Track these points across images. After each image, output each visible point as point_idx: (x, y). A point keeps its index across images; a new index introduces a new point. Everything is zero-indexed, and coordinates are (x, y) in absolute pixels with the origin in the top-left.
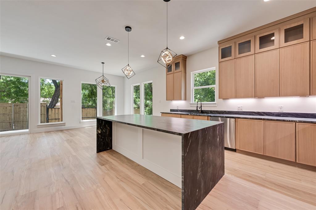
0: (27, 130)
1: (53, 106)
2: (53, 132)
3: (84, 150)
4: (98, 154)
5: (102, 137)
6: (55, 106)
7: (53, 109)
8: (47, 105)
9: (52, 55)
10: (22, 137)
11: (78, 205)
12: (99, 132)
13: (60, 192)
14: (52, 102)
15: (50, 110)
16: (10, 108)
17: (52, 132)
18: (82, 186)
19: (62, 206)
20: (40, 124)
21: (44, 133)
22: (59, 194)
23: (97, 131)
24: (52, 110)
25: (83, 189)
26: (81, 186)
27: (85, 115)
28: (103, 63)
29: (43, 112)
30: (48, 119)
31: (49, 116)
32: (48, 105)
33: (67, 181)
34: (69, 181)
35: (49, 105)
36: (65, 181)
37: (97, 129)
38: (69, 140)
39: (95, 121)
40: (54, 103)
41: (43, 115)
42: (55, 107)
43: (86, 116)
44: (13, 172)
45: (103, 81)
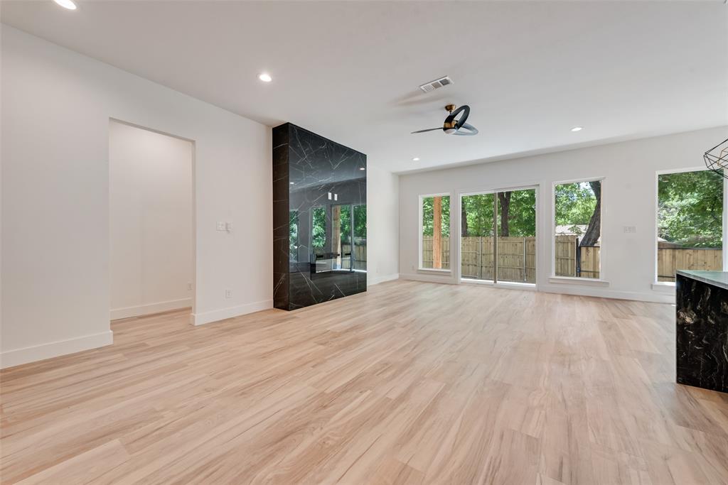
0: (534, 285)
1: (590, 243)
2: (578, 298)
3: (637, 360)
4: (682, 387)
5: (700, 339)
6: (595, 241)
7: (591, 249)
8: (577, 240)
9: (574, 130)
10: (525, 294)
11: (565, 461)
12: (688, 320)
13: (543, 412)
14: (588, 234)
15: (583, 250)
16: (520, 245)
17: (575, 298)
18: (593, 431)
19: (537, 437)
20: (553, 276)
21: (559, 296)
22: (540, 413)
23: (678, 315)
24: (587, 250)
25: (592, 438)
26: (589, 428)
29: (570, 255)
30: (580, 271)
31: (582, 265)
32: (580, 241)
33: (564, 400)
34: (569, 404)
35: (584, 240)
36: (560, 398)
37: (678, 309)
38: (605, 322)
39: (672, 287)
40: (593, 236)
41: (570, 261)
42: (595, 245)
44: (495, 342)
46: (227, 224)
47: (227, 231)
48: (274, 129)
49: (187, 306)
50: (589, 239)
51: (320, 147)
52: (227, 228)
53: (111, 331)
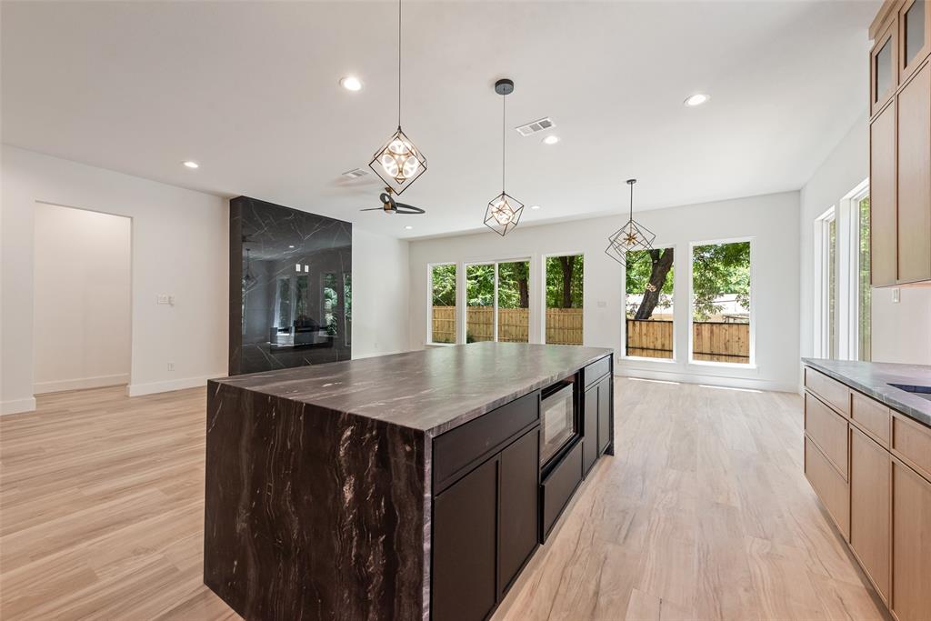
1: (644, 316)
6: (649, 314)
7: (644, 324)
27: (722, 346)
28: (631, 182)
40: (647, 309)
42: (650, 319)
43: (726, 348)
45: (631, 238)
46: (170, 298)
47: (172, 305)
48: (231, 201)
49: (122, 382)
50: (643, 312)
51: (286, 218)
52: (170, 301)
53: (34, 398)
